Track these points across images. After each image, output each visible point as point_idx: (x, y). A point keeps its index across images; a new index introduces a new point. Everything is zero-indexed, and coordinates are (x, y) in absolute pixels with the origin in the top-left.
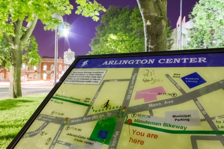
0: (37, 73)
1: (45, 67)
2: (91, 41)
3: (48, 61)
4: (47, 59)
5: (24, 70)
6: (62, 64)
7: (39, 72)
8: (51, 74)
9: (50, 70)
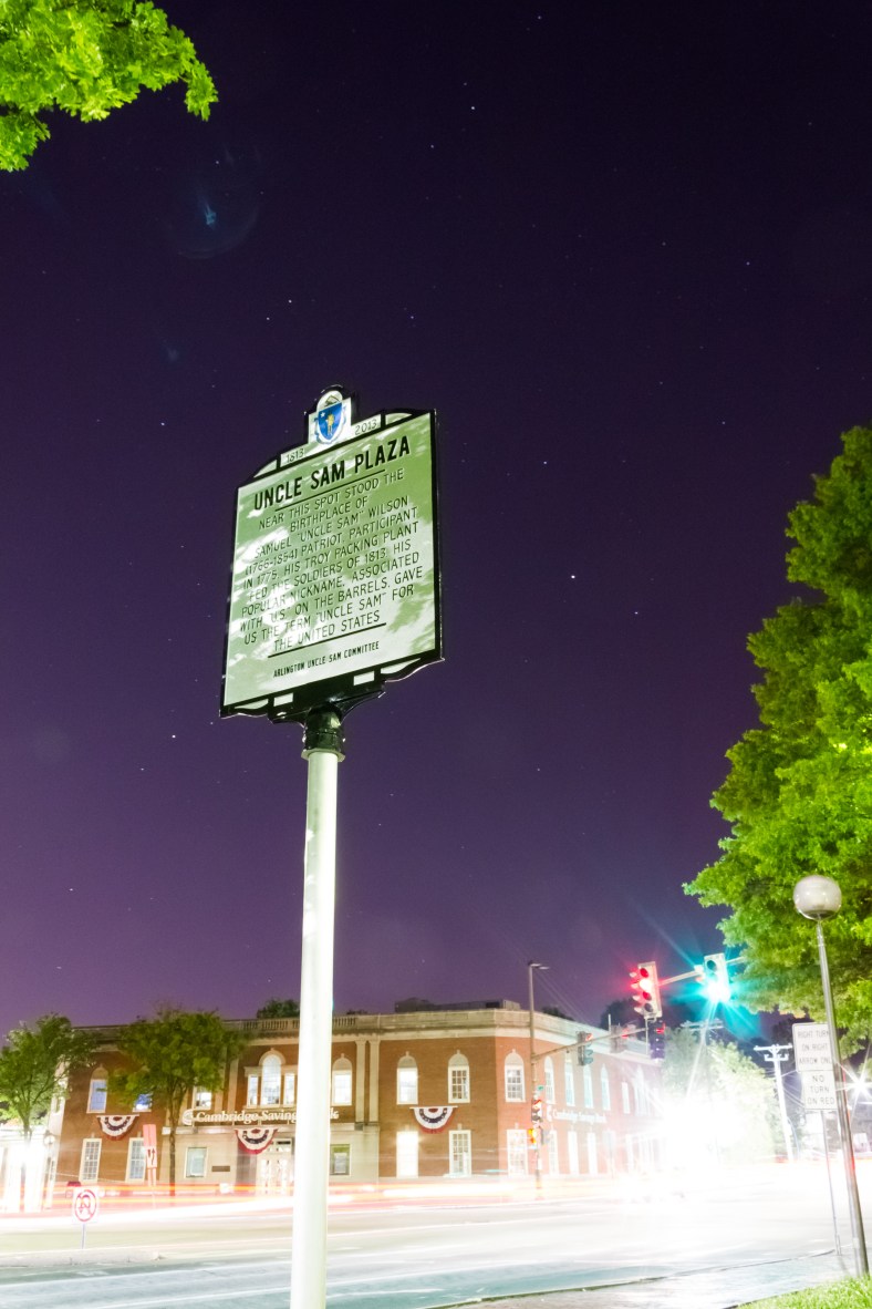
0: (351, 1126)
1: (408, 1081)
2: (727, 766)
3: (428, 1028)
4: (423, 1017)
5: (271, 1111)
6: (520, 1052)
7: (367, 1123)
8: (451, 1133)
9: (444, 1101)
